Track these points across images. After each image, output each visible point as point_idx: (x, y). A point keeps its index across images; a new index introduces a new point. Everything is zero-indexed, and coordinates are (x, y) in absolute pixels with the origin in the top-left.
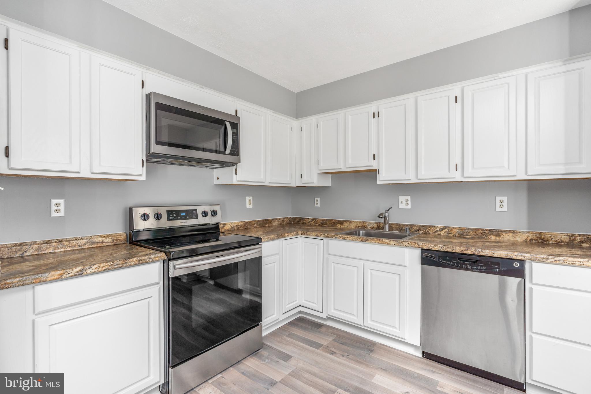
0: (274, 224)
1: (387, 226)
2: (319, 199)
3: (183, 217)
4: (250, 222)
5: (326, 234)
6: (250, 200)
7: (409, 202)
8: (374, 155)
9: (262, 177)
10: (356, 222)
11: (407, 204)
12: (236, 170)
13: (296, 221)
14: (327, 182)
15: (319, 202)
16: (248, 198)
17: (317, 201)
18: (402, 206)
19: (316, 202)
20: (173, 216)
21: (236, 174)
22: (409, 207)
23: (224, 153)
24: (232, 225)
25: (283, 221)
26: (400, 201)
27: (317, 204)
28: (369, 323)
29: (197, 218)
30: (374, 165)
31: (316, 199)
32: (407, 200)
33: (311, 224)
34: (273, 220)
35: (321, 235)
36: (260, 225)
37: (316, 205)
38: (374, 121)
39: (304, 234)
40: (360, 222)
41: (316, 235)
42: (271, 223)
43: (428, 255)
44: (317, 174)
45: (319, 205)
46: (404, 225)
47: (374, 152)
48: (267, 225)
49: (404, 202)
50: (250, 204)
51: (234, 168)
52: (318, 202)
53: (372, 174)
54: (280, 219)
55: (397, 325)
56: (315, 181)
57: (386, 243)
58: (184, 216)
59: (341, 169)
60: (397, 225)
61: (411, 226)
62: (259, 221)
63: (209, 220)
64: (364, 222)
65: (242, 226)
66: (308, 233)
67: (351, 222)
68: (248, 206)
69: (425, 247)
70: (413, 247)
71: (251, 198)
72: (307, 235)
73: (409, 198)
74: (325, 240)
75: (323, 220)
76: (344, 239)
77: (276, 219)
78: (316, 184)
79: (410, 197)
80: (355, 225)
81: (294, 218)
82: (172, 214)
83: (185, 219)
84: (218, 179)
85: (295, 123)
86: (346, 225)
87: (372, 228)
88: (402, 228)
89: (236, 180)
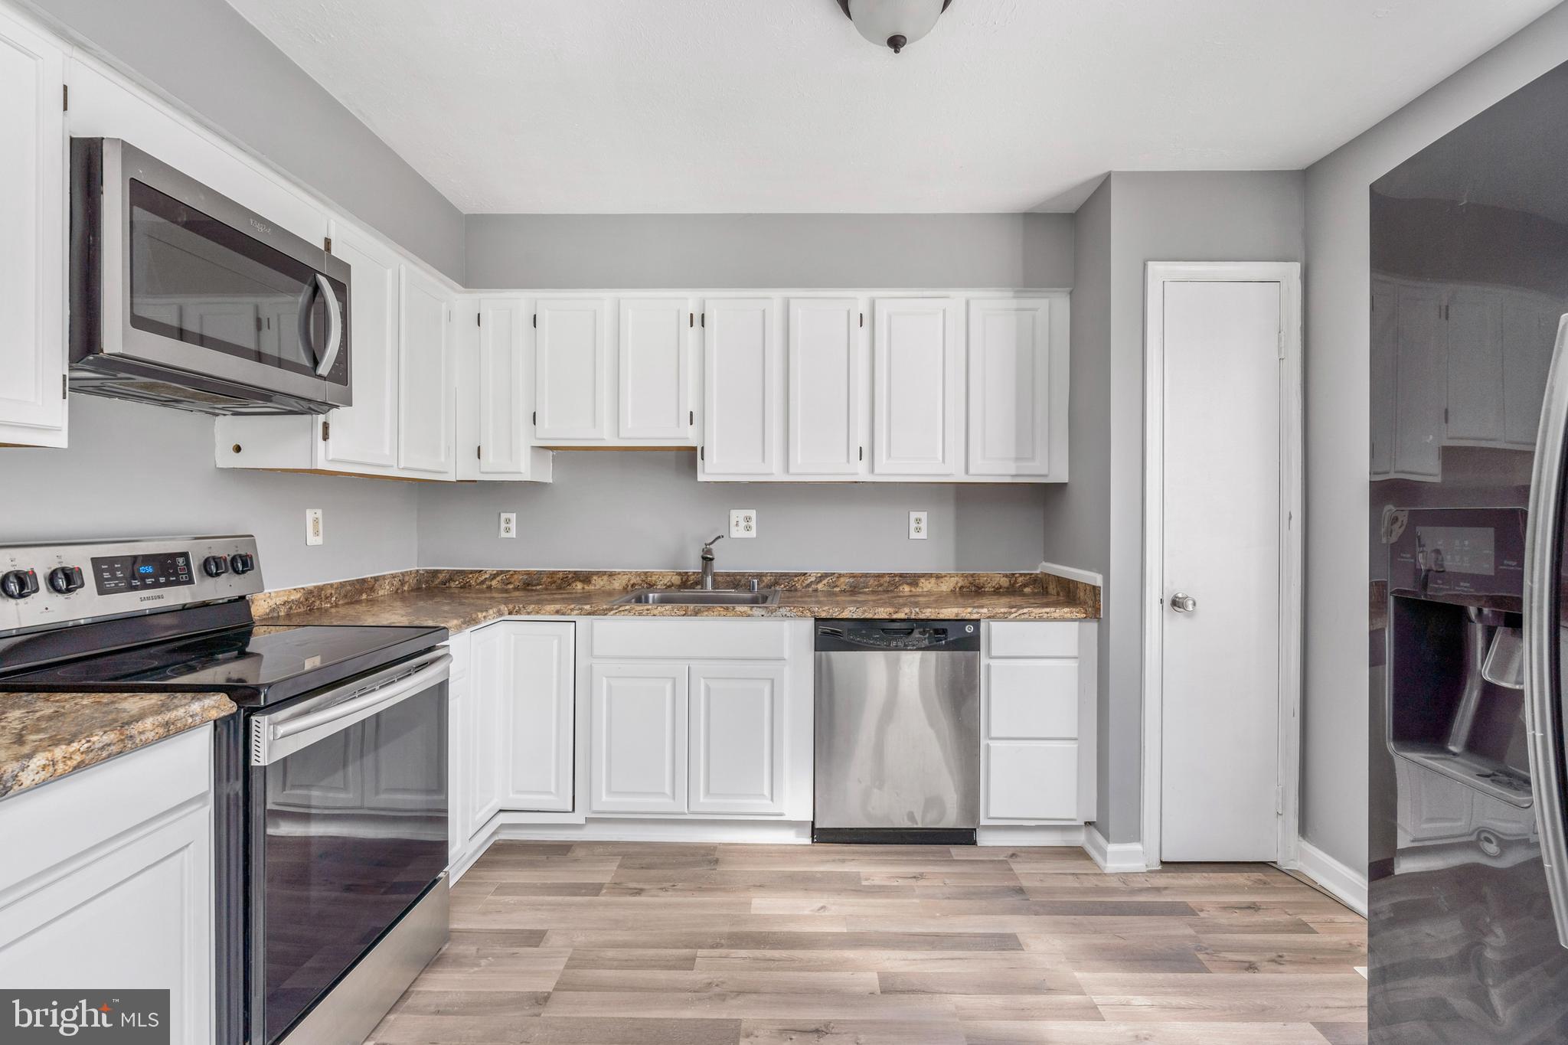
0: (381, 593)
1: (709, 579)
2: (513, 517)
3: (149, 581)
4: (320, 589)
5: (587, 607)
6: (316, 521)
7: (753, 524)
8: (691, 413)
9: (387, 452)
10: (625, 573)
11: (748, 528)
12: (326, 426)
13: (437, 582)
14: (545, 474)
15: (513, 525)
16: (310, 515)
17: (508, 521)
18: (738, 532)
19: (503, 525)
20: (114, 577)
21: (326, 437)
22: (753, 534)
23: (310, 371)
24: (272, 603)
25: (403, 583)
26: (733, 522)
27: (508, 530)
28: (703, 803)
29: (190, 581)
30: (689, 437)
31: (504, 516)
32: (748, 519)
33: (490, 587)
34: (376, 579)
35: (572, 610)
36: (345, 596)
37: (503, 534)
38: (692, 334)
39: (518, 612)
40: (638, 574)
41: (557, 612)
42: (372, 589)
43: (828, 628)
44: (529, 449)
45: (513, 534)
46: (743, 575)
47: (691, 404)
48: (364, 596)
49: (743, 524)
50: (316, 533)
51: (321, 418)
52: (510, 524)
53: (688, 458)
54: (394, 576)
55: (766, 792)
56: (523, 468)
57: (742, 615)
58: (148, 576)
59: (600, 439)
60: (728, 575)
61: (760, 576)
62: (342, 585)
63: (222, 588)
64: (646, 573)
65: (298, 603)
66: (531, 608)
67: (611, 575)
68: (313, 540)
69: (824, 615)
70: (802, 616)
71: (319, 512)
72: (529, 613)
73: (753, 513)
74: (583, 621)
75: (528, 573)
76: (640, 614)
77: (384, 577)
78: (529, 479)
79: (755, 511)
80: (624, 582)
81: (427, 571)
82: (112, 571)
83: (156, 585)
84: (238, 449)
85: (462, 301)
86: (598, 583)
87: (670, 587)
88: (740, 581)
89: (328, 456)
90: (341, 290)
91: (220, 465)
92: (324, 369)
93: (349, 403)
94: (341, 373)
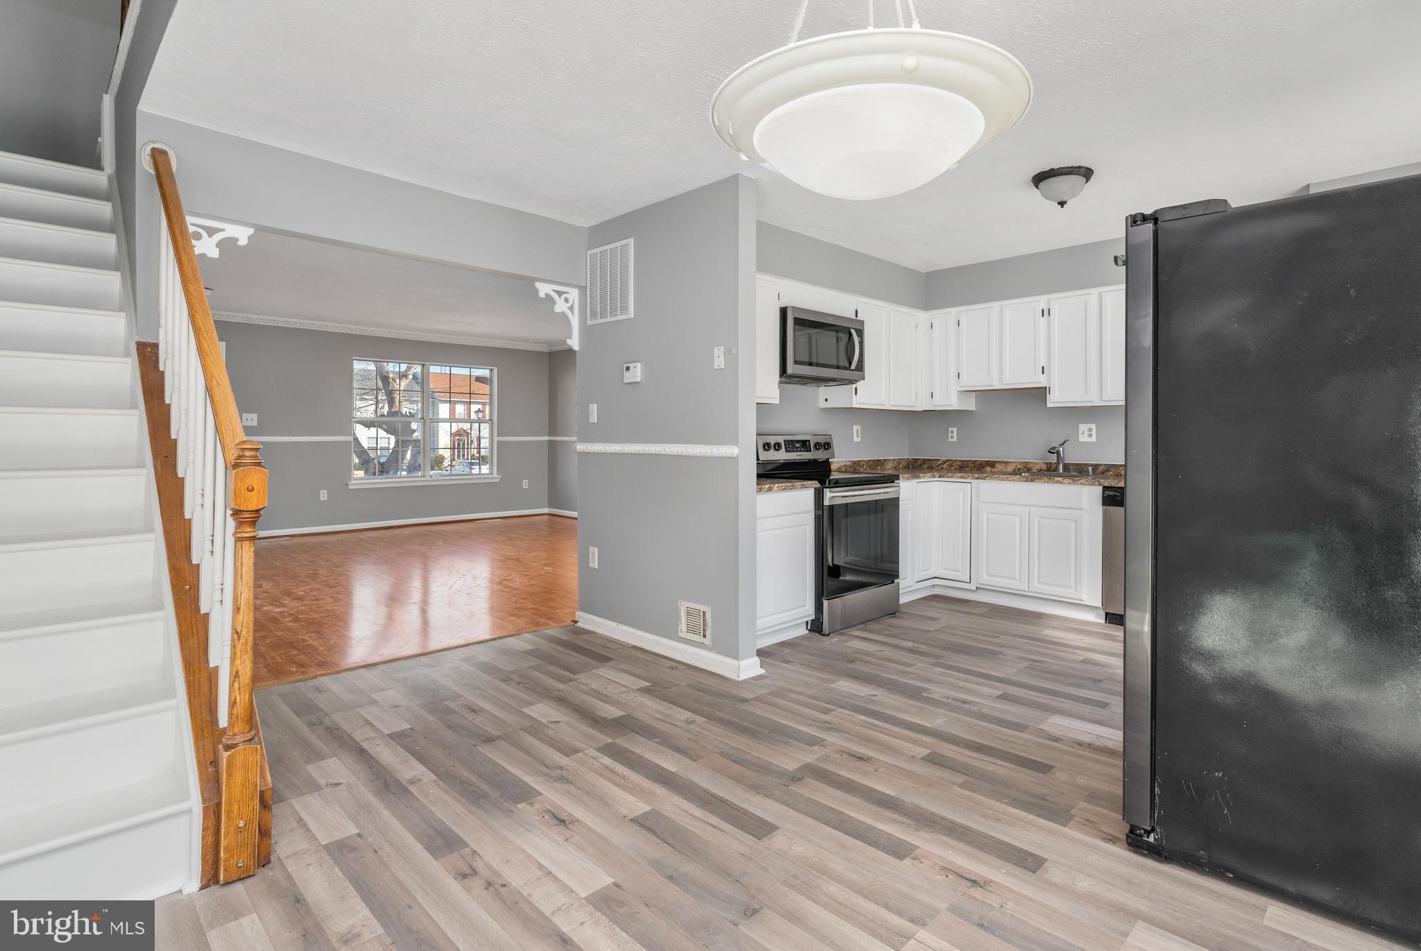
0: (887, 467)
1: (1061, 466)
2: (955, 430)
3: (799, 450)
4: (859, 461)
5: (976, 475)
6: (858, 430)
7: (1094, 433)
8: (1043, 367)
9: (883, 397)
10: (1014, 462)
11: (1090, 436)
12: (856, 388)
13: (917, 464)
14: (970, 405)
16: (855, 428)
17: (952, 432)
18: (1083, 438)
19: (950, 434)
20: (790, 447)
21: (856, 394)
22: (1094, 439)
23: (848, 368)
24: (839, 465)
25: (899, 464)
26: (1080, 432)
27: (952, 437)
28: (1037, 587)
29: (810, 451)
30: (1041, 381)
31: (950, 429)
32: (1090, 430)
33: (942, 468)
34: (885, 460)
35: (969, 476)
36: (870, 466)
37: (950, 440)
38: (1043, 321)
39: (943, 477)
40: (1022, 463)
41: (961, 477)
42: (883, 465)
43: (1111, 493)
44: (956, 392)
45: (955, 440)
46: (1086, 465)
47: (1043, 362)
48: (879, 468)
49: (1087, 433)
50: (858, 436)
51: (854, 386)
52: (954, 434)
53: (1040, 394)
54: (894, 460)
55: (1073, 585)
56: (952, 402)
57: (1057, 482)
58: (799, 448)
59: (994, 385)
60: (1076, 464)
61: (1096, 467)
62: (869, 461)
63: (820, 455)
64: (1026, 462)
65: (850, 466)
66: (950, 474)
67: (1007, 463)
68: (856, 439)
69: (1106, 484)
70: (1093, 484)
71: (859, 426)
72: (948, 477)
73: (1093, 426)
74: (975, 482)
75: (962, 461)
76: (1002, 480)
77: (889, 460)
78: (956, 408)
79: (1094, 425)
80: (1014, 467)
81: (913, 459)
82: (789, 445)
83: (801, 451)
84: (826, 400)
85: (922, 317)
86: (999, 467)
87: (1040, 471)
88: (1084, 468)
89: (858, 402)
90: (860, 333)
91: (821, 407)
92: (853, 367)
93: (864, 379)
94: (860, 367)
